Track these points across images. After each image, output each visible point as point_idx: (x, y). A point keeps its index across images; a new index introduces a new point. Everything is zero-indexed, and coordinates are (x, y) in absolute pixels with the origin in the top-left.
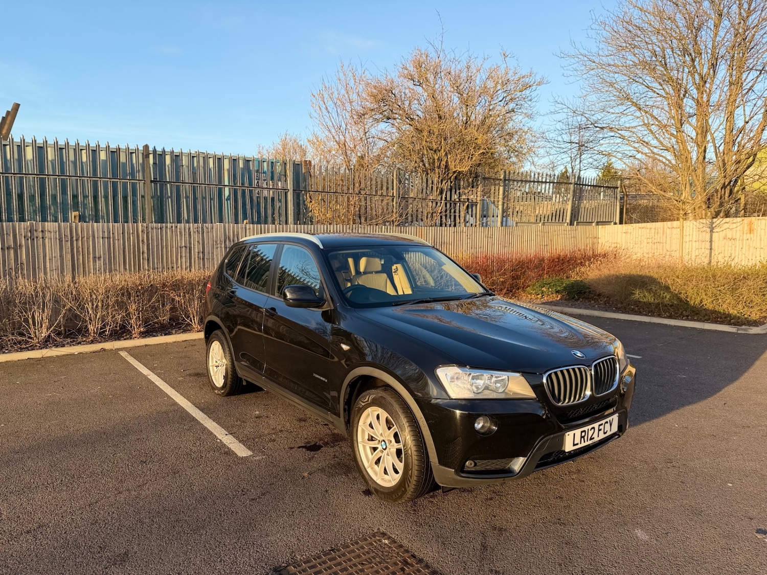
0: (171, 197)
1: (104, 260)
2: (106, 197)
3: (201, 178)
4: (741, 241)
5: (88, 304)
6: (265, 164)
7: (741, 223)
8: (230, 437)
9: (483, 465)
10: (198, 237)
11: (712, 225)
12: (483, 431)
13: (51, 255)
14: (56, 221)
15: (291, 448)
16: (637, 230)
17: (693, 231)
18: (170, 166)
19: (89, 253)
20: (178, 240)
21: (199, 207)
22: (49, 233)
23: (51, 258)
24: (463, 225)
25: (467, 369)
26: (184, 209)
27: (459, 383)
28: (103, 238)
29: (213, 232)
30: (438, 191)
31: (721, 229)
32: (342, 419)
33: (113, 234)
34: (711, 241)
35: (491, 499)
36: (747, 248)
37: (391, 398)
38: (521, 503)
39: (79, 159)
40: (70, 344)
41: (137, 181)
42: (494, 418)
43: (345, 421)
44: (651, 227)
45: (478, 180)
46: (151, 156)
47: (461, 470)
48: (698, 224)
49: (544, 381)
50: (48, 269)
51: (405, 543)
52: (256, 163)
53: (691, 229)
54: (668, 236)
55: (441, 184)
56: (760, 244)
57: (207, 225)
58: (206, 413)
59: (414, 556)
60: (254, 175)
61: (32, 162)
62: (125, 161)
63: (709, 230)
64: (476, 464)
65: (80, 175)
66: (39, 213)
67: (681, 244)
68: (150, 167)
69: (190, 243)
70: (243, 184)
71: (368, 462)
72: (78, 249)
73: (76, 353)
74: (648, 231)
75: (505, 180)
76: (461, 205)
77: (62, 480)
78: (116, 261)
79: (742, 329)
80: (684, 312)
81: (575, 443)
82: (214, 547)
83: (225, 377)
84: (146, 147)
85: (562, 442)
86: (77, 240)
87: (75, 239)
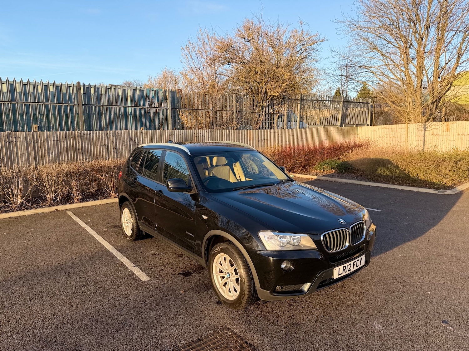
0: (95, 114)
1: (55, 155)
2: (54, 115)
3: (113, 102)
4: (442, 136)
5: (46, 182)
6: (153, 92)
7: (442, 125)
8: (137, 268)
9: (286, 288)
10: (113, 139)
11: (425, 127)
12: (286, 269)
13: (21, 152)
14: (23, 130)
15: (174, 275)
16: (381, 129)
17: (414, 130)
18: (94, 95)
19: (45, 151)
20: (100, 141)
21: (113, 119)
22: (19, 138)
23: (21, 154)
24: (276, 128)
25: (277, 233)
26: (103, 122)
27: (272, 241)
28: (53, 141)
29: (122, 135)
30: (261, 107)
31: (431, 129)
32: (203, 259)
33: (60, 138)
34: (424, 136)
35: (291, 305)
36: (446, 140)
37: (233, 249)
38: (308, 307)
39: (36, 92)
40: (36, 207)
41: (74, 105)
42: (293, 261)
43: (205, 260)
44: (389, 127)
45: (285, 100)
46: (82, 89)
47: (273, 291)
48: (417, 126)
49: (322, 238)
50: (20, 161)
51: (241, 334)
52: (147, 92)
53: (413, 129)
54: (399, 133)
55: (263, 103)
56: (453, 138)
57: (118, 131)
58: (121, 253)
59: (246, 342)
60: (147, 99)
61: (7, 93)
62: (65, 92)
63: (423, 129)
64: (282, 288)
65: (37, 101)
66: (13, 126)
67: (406, 139)
68: (81, 96)
69: (108, 143)
70: (140, 105)
71: (219, 285)
72: (38, 148)
73: (40, 213)
74: (387, 130)
75: (301, 100)
76: (275, 116)
77: (36, 299)
78: (63, 155)
79: (441, 192)
80: (407, 181)
81: (340, 274)
82: (129, 340)
83: (133, 230)
84: (79, 83)
85: (332, 273)
86: (37, 142)
87: (36, 142)
